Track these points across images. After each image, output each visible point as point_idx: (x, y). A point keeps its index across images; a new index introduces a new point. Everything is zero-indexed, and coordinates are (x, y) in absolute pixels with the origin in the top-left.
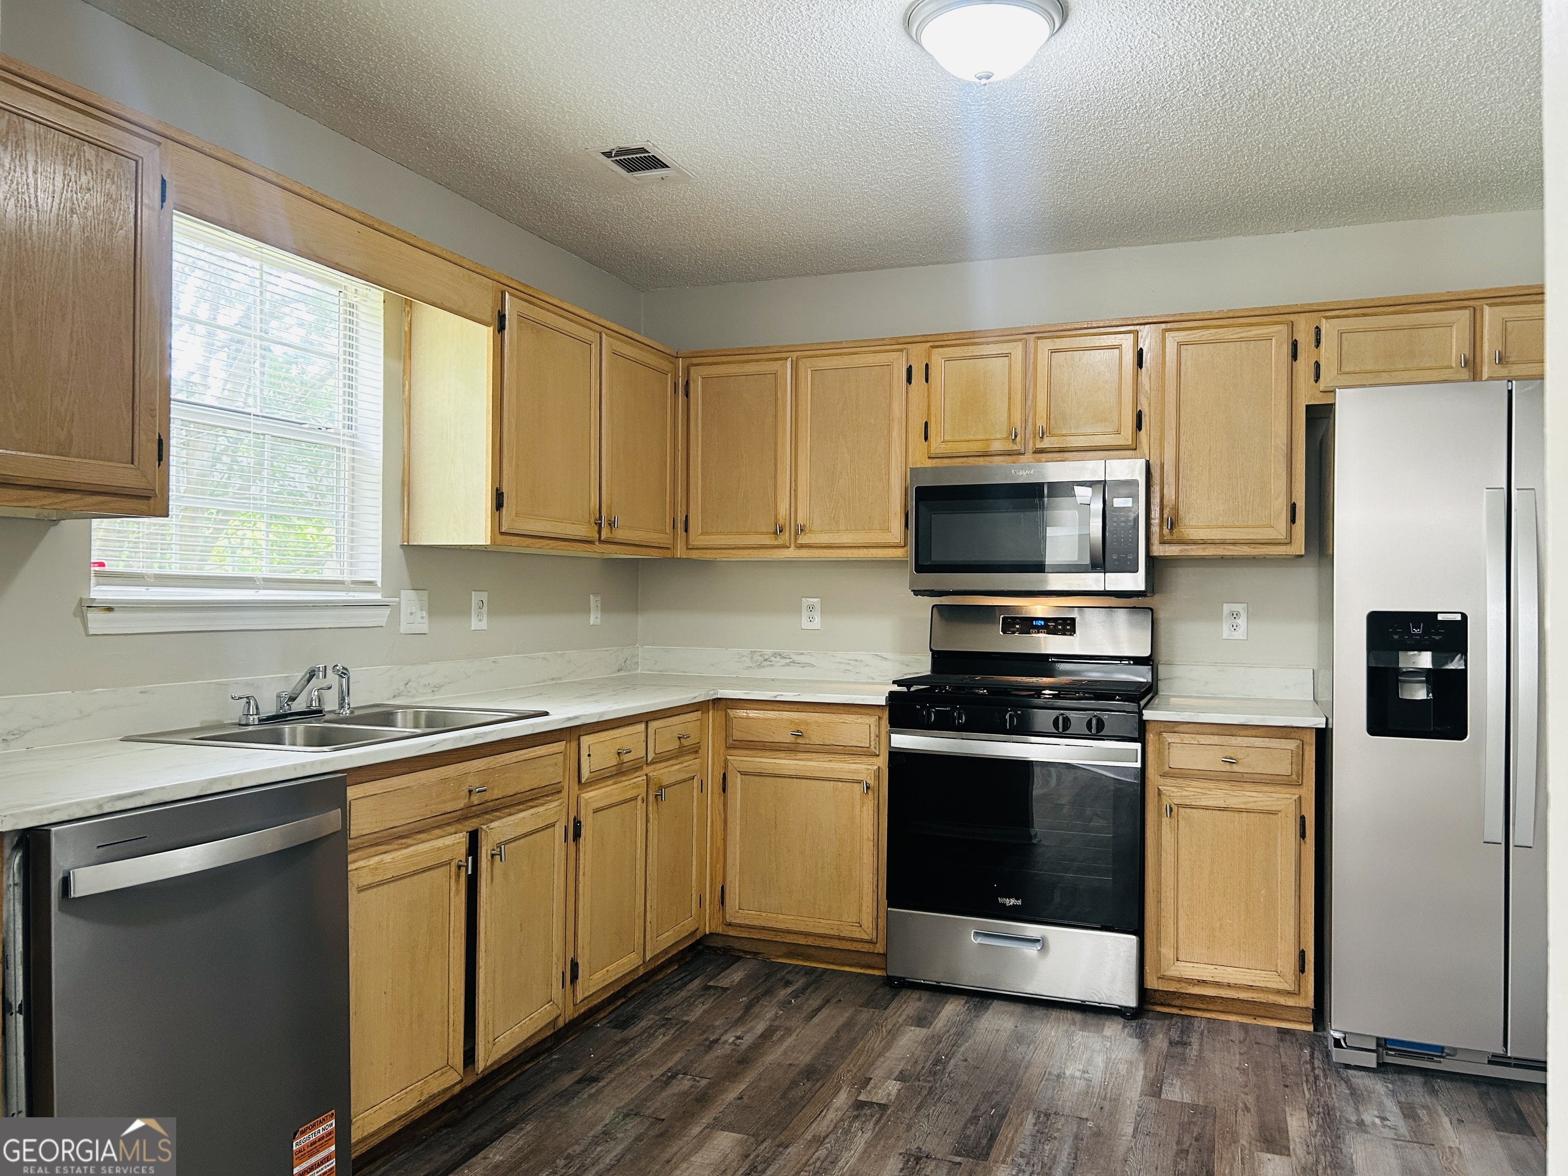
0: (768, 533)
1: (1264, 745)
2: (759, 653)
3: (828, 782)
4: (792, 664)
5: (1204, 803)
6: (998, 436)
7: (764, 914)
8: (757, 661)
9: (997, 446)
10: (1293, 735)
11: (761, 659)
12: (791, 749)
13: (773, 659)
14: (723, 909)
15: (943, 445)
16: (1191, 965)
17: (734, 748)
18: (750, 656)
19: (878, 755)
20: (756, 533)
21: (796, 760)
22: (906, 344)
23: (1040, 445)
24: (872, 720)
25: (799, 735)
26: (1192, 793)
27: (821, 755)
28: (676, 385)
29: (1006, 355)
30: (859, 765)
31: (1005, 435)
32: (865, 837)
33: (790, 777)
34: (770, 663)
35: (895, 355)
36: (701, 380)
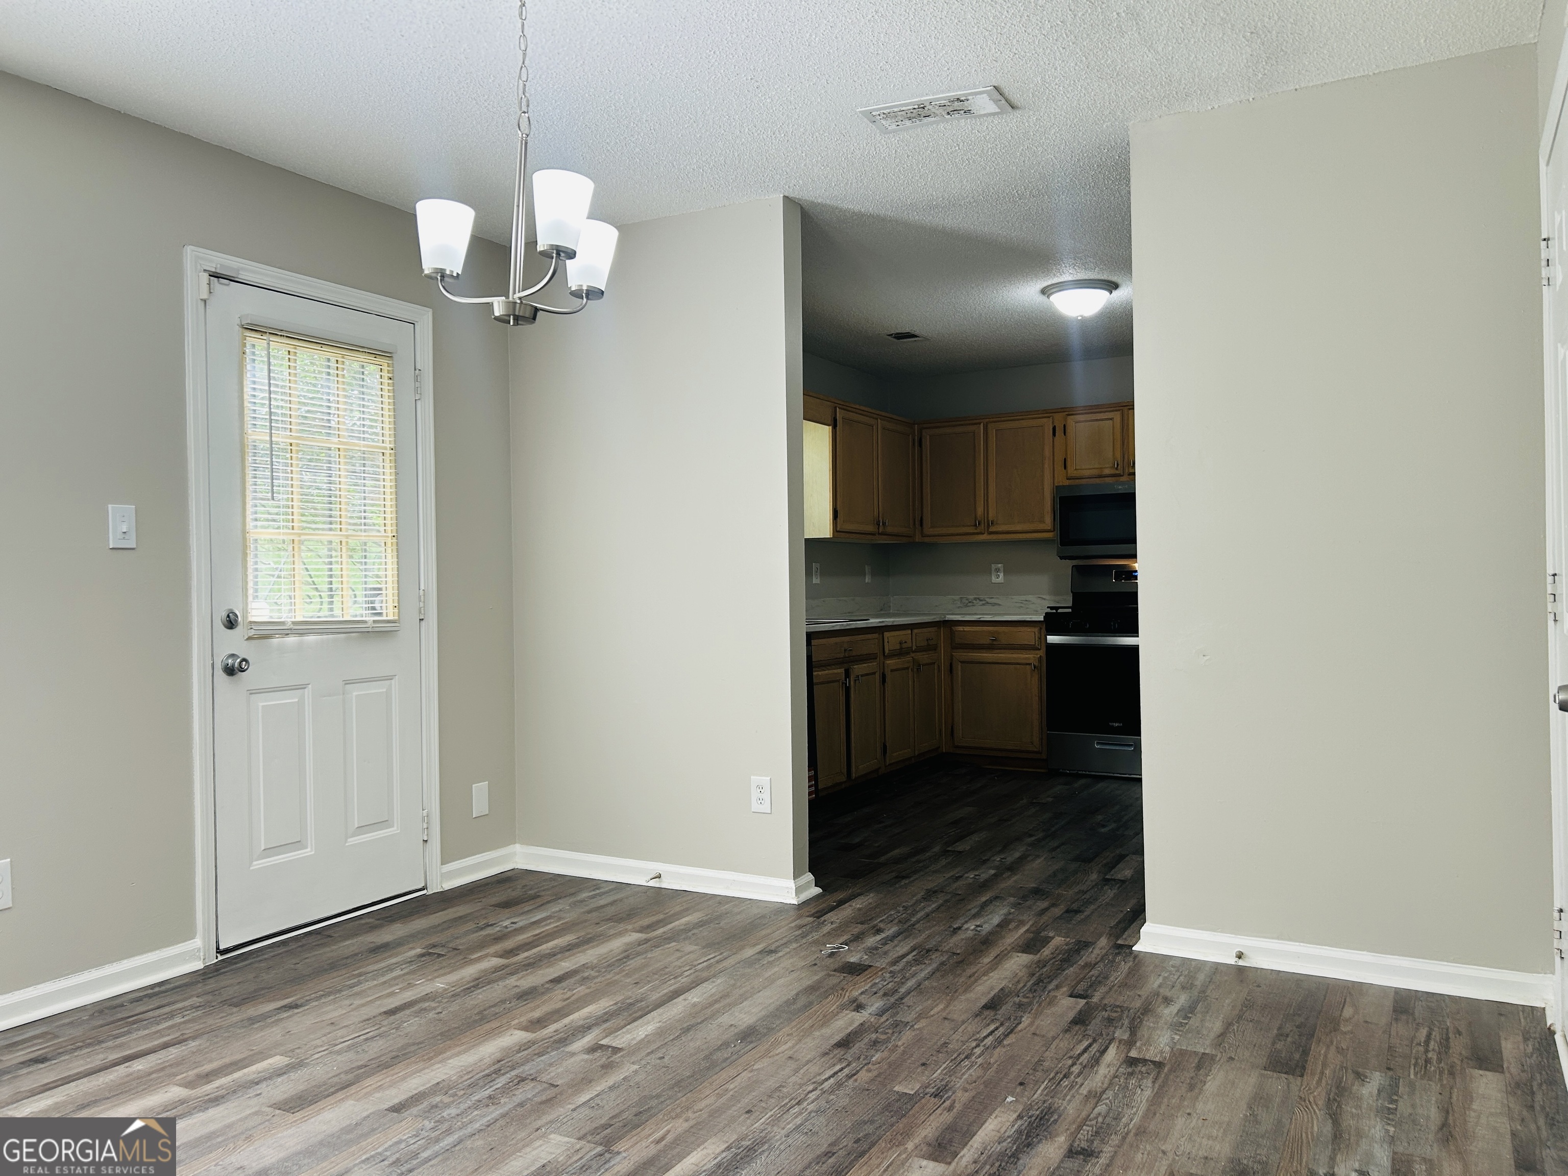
0: (971, 526)
2: (966, 598)
3: (1012, 665)
4: (986, 604)
6: (1107, 466)
7: (977, 740)
8: (965, 602)
9: (1107, 471)
12: (990, 647)
13: (974, 601)
14: (953, 738)
15: (1075, 472)
17: (956, 647)
18: (960, 600)
19: (1040, 649)
20: (964, 526)
21: (993, 653)
22: (1051, 413)
24: (1036, 630)
25: (994, 639)
27: (1007, 651)
28: (914, 440)
29: (1111, 419)
30: (1029, 655)
31: (1111, 465)
32: (1034, 695)
33: (989, 663)
34: (972, 604)
35: (1045, 420)
36: (928, 437)
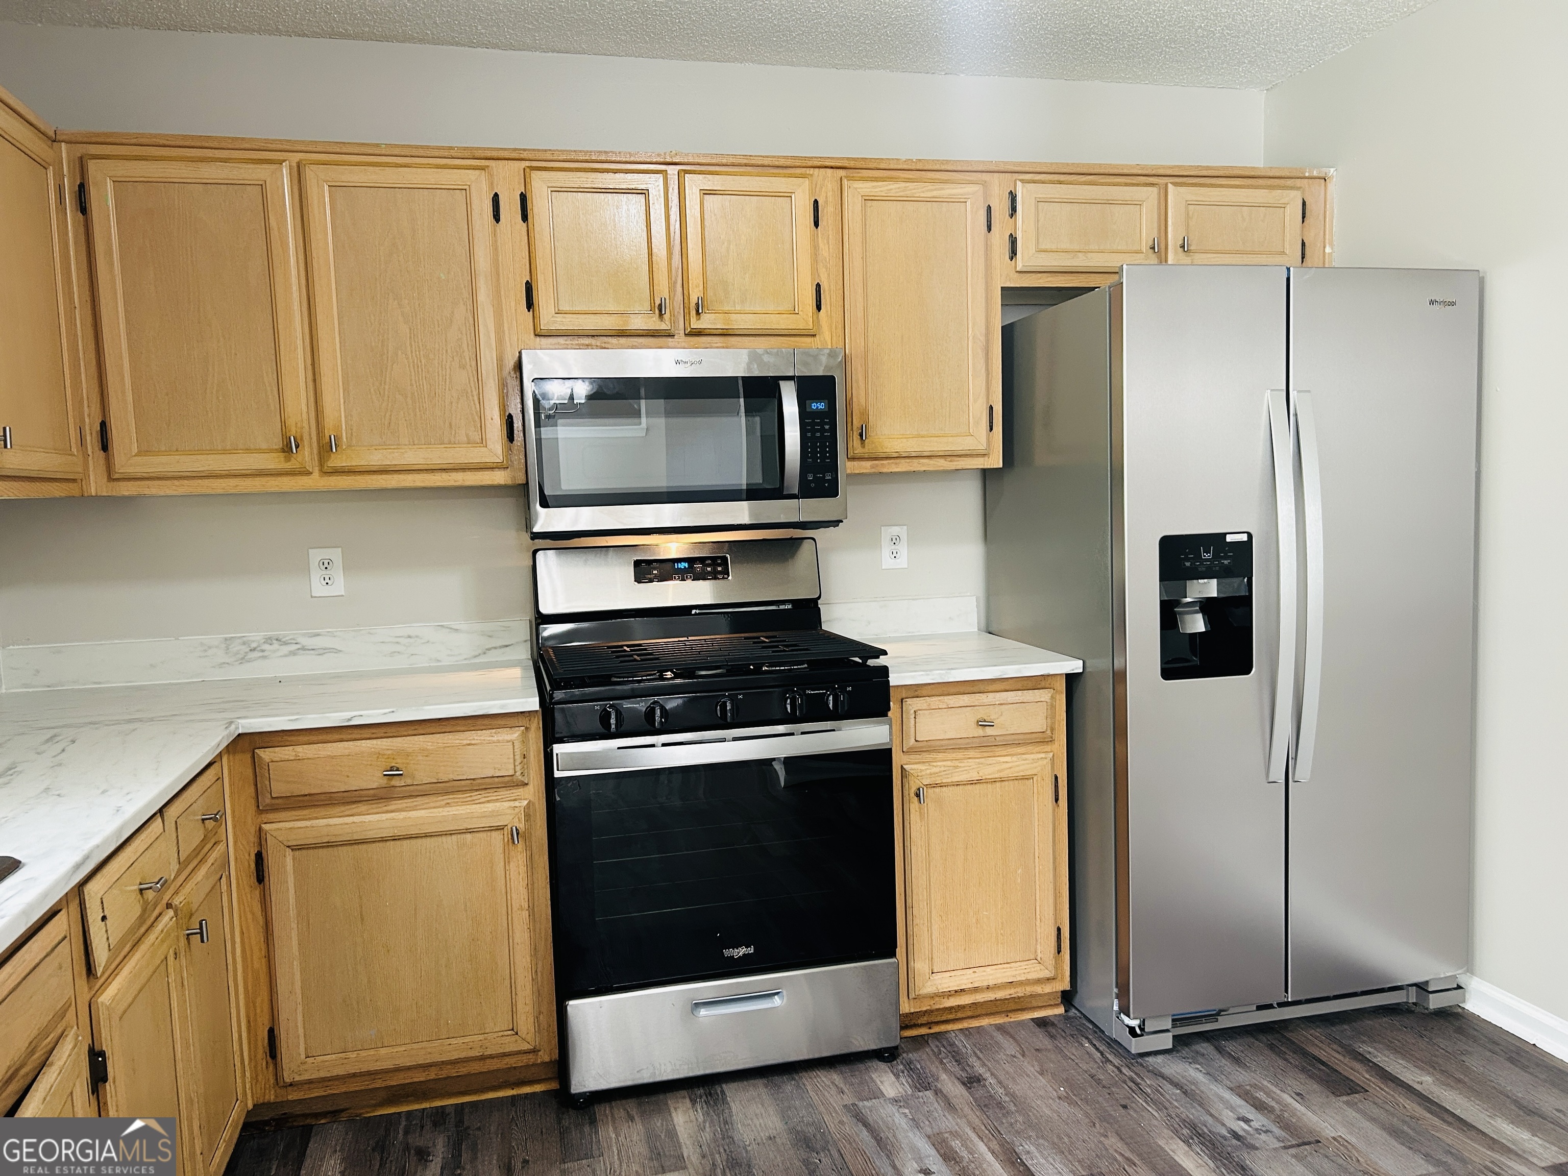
0: (271, 451)
1: (1017, 699)
2: (240, 641)
3: (449, 838)
4: (302, 652)
5: (956, 778)
6: (637, 307)
7: (353, 1055)
8: (237, 653)
9: (636, 322)
10: (1043, 684)
11: (245, 649)
12: (378, 797)
13: (266, 647)
14: (275, 1065)
15: (559, 318)
16: (948, 974)
17: (274, 809)
18: (223, 646)
19: (527, 784)
20: (248, 450)
21: (387, 812)
22: (486, 159)
23: (695, 324)
24: (515, 735)
25: (393, 773)
26: (943, 769)
27: (432, 799)
28: (61, 187)
29: (641, 192)
30: (498, 804)
31: (647, 308)
32: (516, 906)
33: (383, 840)
34: (261, 654)
35: (471, 174)
36: (109, 184)
